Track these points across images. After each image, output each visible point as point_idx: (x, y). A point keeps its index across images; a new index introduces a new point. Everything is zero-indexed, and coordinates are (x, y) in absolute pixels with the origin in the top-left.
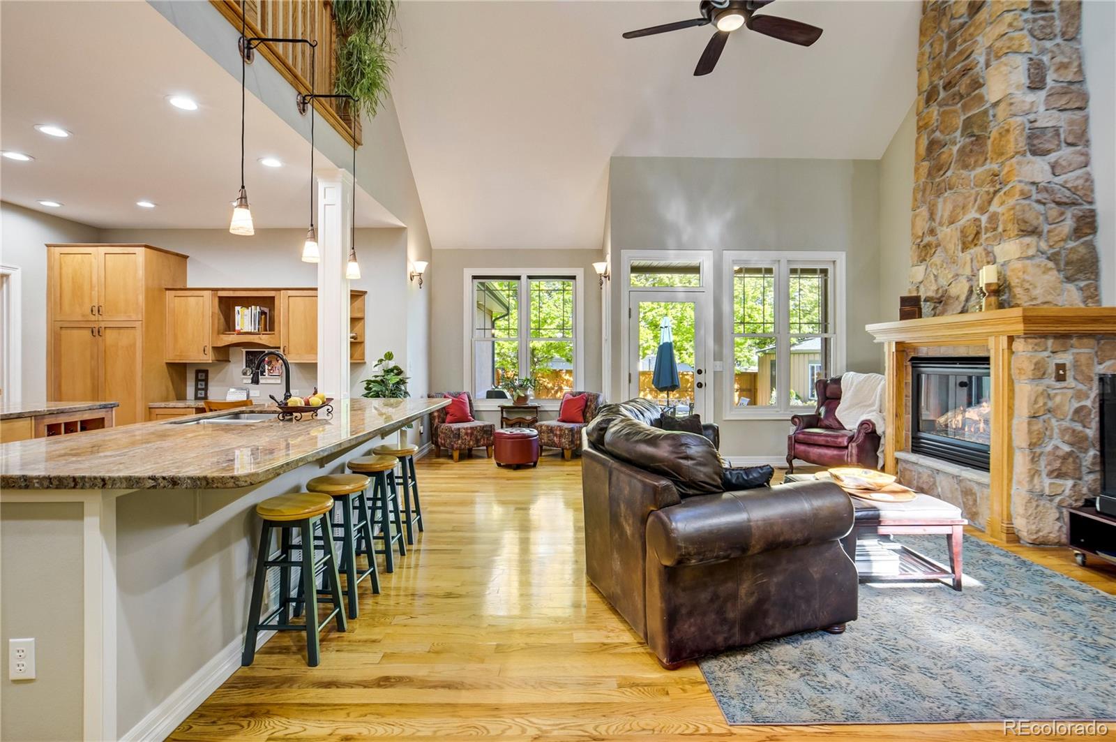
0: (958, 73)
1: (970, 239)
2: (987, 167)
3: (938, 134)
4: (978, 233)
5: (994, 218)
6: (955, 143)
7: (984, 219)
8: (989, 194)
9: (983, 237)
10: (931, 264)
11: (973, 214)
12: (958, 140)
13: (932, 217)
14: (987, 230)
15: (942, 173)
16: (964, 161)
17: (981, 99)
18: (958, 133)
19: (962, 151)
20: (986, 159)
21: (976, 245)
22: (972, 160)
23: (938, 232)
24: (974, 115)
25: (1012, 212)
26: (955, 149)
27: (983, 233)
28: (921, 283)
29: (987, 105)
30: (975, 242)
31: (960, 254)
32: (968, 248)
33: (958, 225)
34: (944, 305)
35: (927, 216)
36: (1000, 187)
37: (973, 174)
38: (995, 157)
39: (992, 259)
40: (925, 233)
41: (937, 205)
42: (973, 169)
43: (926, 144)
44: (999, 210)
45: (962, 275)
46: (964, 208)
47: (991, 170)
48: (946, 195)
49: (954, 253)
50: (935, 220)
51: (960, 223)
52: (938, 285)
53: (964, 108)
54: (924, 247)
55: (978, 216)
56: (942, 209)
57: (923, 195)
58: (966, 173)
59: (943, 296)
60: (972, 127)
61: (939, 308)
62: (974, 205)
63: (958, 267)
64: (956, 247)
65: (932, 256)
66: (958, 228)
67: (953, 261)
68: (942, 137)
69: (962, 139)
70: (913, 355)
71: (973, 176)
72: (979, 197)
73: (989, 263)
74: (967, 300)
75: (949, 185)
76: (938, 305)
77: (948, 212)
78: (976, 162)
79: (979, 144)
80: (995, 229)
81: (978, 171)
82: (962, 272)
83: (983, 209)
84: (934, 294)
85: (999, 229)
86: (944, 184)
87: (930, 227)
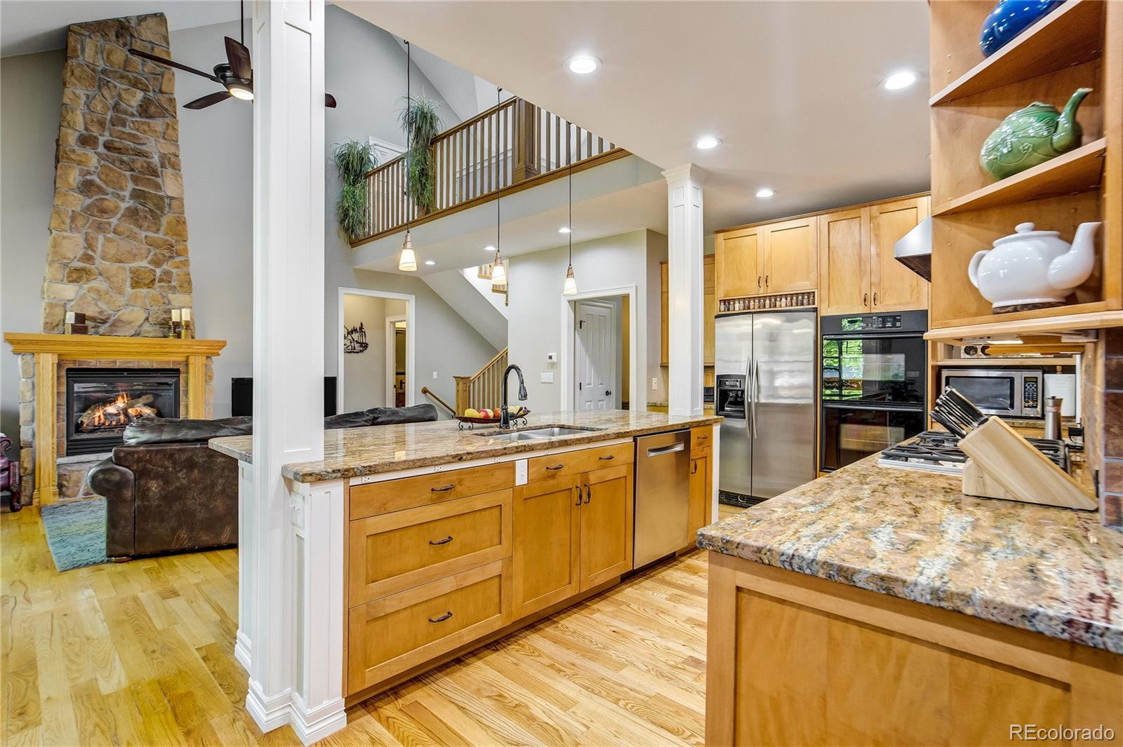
0: (133, 150)
1: (147, 281)
2: (161, 235)
3: (95, 178)
4: (153, 280)
5: (167, 274)
6: (121, 198)
7: (158, 271)
8: (164, 256)
9: (157, 284)
10: (90, 288)
11: (144, 263)
12: (127, 199)
13: (90, 246)
14: (161, 281)
15: (105, 215)
16: (137, 220)
17: (157, 186)
18: (127, 194)
19: (132, 214)
20: (158, 230)
21: (149, 288)
22: (146, 225)
23: (97, 263)
24: (150, 193)
26: (124, 205)
27: (157, 281)
28: (70, 301)
29: (162, 194)
30: (150, 285)
31: (129, 289)
32: (141, 287)
33: (127, 266)
34: (111, 326)
35: (82, 244)
36: (175, 255)
37: (144, 234)
38: (170, 233)
39: (167, 302)
40: (77, 258)
41: (97, 240)
42: (145, 231)
43: (79, 179)
44: (174, 271)
45: (133, 306)
46: (134, 257)
47: (167, 240)
48: (109, 236)
49: (121, 286)
50: (94, 251)
51: (131, 265)
52: (100, 308)
53: (135, 180)
54: (76, 270)
55: (151, 267)
56: (103, 246)
57: (72, 222)
58: (136, 230)
59: (108, 318)
60: (144, 199)
61: (102, 329)
62: (147, 258)
63: (126, 298)
64: (124, 281)
65: (88, 280)
66: (128, 269)
67: (120, 292)
68: (103, 185)
69: (132, 201)
70: (71, 366)
71: (144, 236)
72: (152, 253)
73: (164, 303)
74: (141, 326)
75: (114, 229)
76: (100, 325)
77: (112, 251)
78: (149, 227)
79: (152, 216)
80: (170, 282)
81: (150, 234)
82: (132, 303)
83: (157, 263)
84: (97, 315)
85: (173, 283)
86: (107, 226)
87: (85, 255)
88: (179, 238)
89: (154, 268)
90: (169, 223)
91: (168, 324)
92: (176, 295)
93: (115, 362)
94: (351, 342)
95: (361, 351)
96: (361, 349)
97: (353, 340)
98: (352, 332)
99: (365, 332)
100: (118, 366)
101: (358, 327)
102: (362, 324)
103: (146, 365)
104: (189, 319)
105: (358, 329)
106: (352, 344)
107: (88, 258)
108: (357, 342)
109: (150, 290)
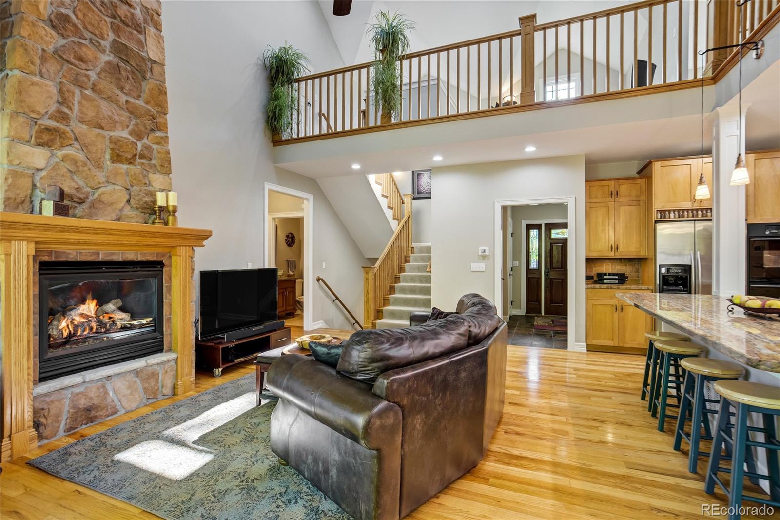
1: (126, 155)
2: (142, 103)
3: (70, 13)
4: (135, 155)
5: (148, 149)
7: (139, 145)
8: (147, 128)
9: (139, 161)
10: (63, 156)
11: (125, 134)
12: (107, 52)
14: (142, 156)
15: (83, 65)
16: (116, 78)
17: (139, 44)
18: (107, 44)
19: (113, 70)
20: (139, 96)
21: (130, 163)
22: (127, 87)
23: (73, 124)
24: (131, 49)
26: (104, 58)
27: (138, 157)
28: (40, 170)
29: (144, 55)
30: (131, 160)
31: (108, 163)
32: (121, 162)
33: (106, 133)
35: (56, 96)
36: (155, 129)
37: (125, 98)
38: (152, 102)
39: (147, 182)
40: (49, 113)
41: (73, 95)
42: (127, 94)
43: (52, 9)
44: (155, 147)
45: (114, 184)
46: (116, 123)
47: (149, 110)
48: (87, 92)
49: (100, 158)
50: (71, 109)
51: (112, 134)
52: (77, 183)
53: (117, 30)
54: (48, 129)
55: (132, 139)
56: (80, 103)
57: (42, 63)
58: (117, 91)
59: (87, 197)
60: (125, 55)
61: (81, 210)
62: (128, 127)
63: (105, 173)
65: (62, 146)
66: (108, 137)
67: (100, 165)
68: (80, 26)
69: (113, 55)
70: (46, 259)
71: (124, 100)
72: (132, 123)
73: (145, 184)
74: (122, 208)
75: (94, 85)
76: (77, 205)
77: (90, 112)
78: (130, 90)
79: (134, 78)
80: (150, 159)
81: (131, 100)
82: (113, 181)
83: (138, 135)
84: (74, 192)
85: (154, 161)
86: (85, 79)
87: (59, 111)
88: (160, 109)
89: (135, 141)
90: (151, 90)
91: (153, 208)
92: (156, 175)
93: (98, 254)
100: (101, 258)
104: (175, 204)
109: (131, 167)
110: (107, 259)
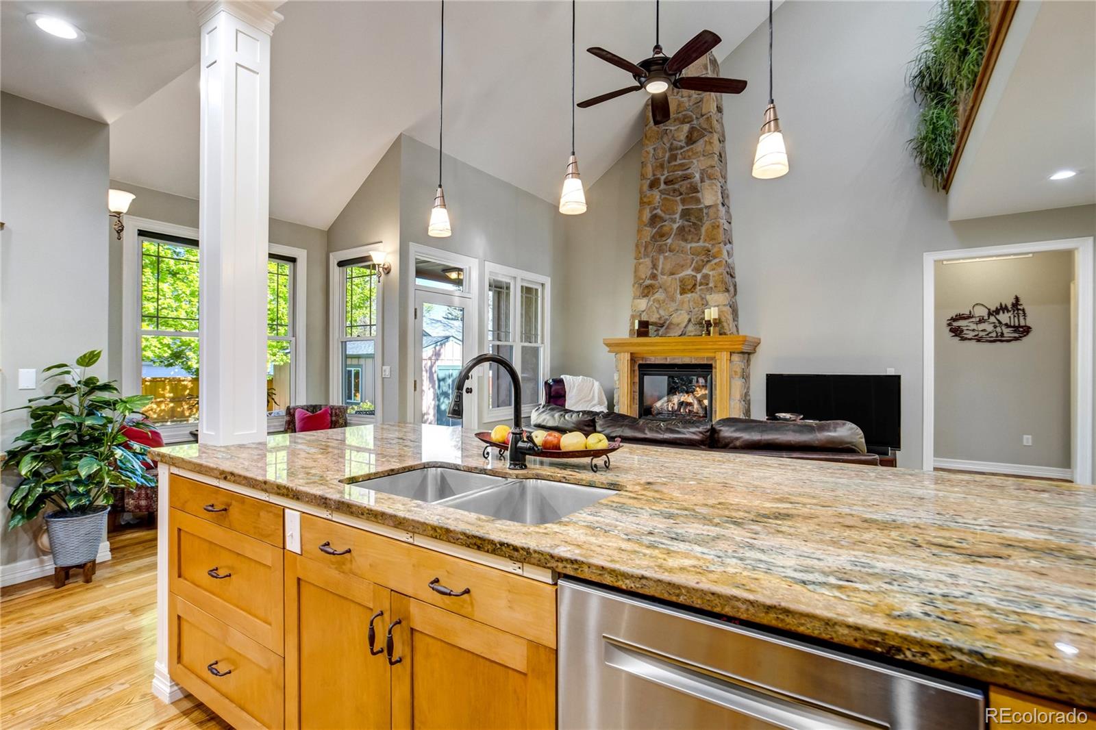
0: (681, 177)
1: (689, 287)
2: (701, 244)
3: (658, 211)
4: (695, 285)
5: (706, 277)
6: (674, 221)
7: (699, 276)
8: (703, 262)
9: (698, 288)
10: (654, 299)
11: (689, 272)
12: (678, 220)
13: (655, 266)
14: (701, 284)
15: (664, 239)
16: (683, 236)
17: (698, 201)
18: (678, 216)
19: (681, 229)
20: (700, 239)
21: (692, 292)
22: (690, 237)
23: (659, 278)
24: (693, 208)
25: (721, 276)
26: (675, 226)
27: (698, 285)
28: (643, 311)
29: (702, 206)
30: (693, 290)
31: (679, 296)
32: (686, 293)
33: (678, 276)
34: (666, 328)
35: (650, 265)
36: (711, 258)
37: (689, 246)
38: (708, 239)
39: (705, 303)
40: (648, 277)
41: (659, 260)
42: (690, 243)
43: (649, 215)
44: (710, 273)
45: (681, 310)
46: (682, 267)
47: (705, 247)
48: (667, 254)
49: (674, 294)
50: (656, 270)
51: (679, 275)
52: (660, 314)
53: (683, 201)
54: (647, 287)
55: (694, 274)
56: (663, 263)
57: (645, 250)
58: (683, 244)
59: (665, 322)
60: (689, 215)
61: (662, 331)
62: (691, 266)
63: (677, 304)
64: (675, 290)
65: (653, 294)
66: (678, 279)
67: (673, 299)
68: (663, 215)
69: (681, 221)
70: (641, 362)
71: (689, 247)
72: (694, 262)
73: (703, 304)
74: (685, 327)
75: (670, 248)
76: (659, 328)
77: (668, 267)
78: (692, 238)
79: (695, 228)
80: (707, 284)
81: (694, 245)
82: (681, 308)
83: (698, 270)
84: (657, 321)
85: (711, 285)
86: (664, 247)
87: (652, 273)
88: (713, 242)
90: (707, 230)
91: (702, 323)
92: (712, 296)
93: (666, 359)
94: (995, 327)
95: (1016, 339)
96: (1017, 335)
97: (1000, 322)
98: (997, 311)
99: (1023, 310)
100: (668, 362)
101: (1009, 302)
102: (1017, 299)
103: (687, 361)
104: (717, 317)
105: (1010, 307)
106: (998, 329)
107: (654, 277)
108: (1007, 326)
109: (693, 294)
110: (672, 362)
